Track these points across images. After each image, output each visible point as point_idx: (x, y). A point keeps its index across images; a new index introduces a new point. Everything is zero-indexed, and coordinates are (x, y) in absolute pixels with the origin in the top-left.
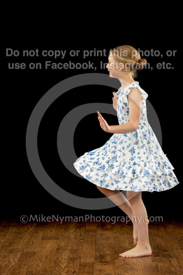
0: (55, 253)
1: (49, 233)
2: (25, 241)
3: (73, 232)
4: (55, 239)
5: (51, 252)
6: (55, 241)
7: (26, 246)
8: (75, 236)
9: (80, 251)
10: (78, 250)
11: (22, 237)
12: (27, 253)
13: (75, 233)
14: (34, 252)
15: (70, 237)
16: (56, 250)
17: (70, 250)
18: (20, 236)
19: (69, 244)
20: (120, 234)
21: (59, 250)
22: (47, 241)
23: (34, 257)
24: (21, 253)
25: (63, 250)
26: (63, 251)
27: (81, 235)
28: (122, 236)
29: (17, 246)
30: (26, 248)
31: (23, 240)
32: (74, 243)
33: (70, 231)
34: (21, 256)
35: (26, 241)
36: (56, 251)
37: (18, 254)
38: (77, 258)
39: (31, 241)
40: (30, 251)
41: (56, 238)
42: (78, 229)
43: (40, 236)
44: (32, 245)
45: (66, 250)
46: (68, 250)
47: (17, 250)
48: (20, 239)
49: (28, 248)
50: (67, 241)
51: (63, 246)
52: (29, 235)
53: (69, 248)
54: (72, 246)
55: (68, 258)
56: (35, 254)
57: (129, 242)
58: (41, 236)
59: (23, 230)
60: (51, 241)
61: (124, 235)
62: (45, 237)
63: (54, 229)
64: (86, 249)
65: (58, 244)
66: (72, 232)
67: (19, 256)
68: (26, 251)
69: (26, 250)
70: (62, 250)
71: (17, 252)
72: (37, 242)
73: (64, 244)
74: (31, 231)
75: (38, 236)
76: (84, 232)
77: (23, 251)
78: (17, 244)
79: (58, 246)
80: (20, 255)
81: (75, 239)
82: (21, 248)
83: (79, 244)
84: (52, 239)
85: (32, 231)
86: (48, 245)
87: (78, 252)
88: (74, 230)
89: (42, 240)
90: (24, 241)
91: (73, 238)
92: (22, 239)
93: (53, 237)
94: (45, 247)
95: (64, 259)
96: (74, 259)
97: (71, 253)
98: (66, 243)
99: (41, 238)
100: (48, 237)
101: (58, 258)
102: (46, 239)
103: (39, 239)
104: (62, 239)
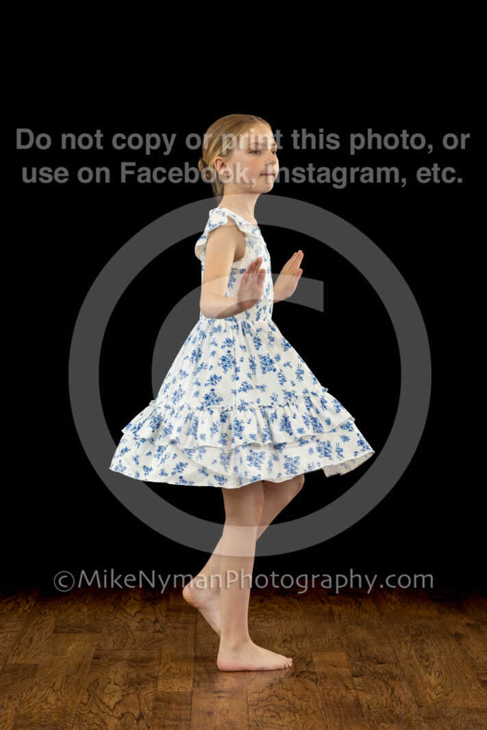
0: (89, 667)
1: (71, 617)
2: (9, 635)
3: (137, 613)
4: (89, 632)
5: (80, 666)
6: (91, 635)
7: (12, 649)
8: (142, 623)
9: (154, 663)
10: (150, 660)
12: (16, 668)
13: (140, 617)
14: (35, 665)
15: (129, 626)
16: (91, 659)
17: (128, 660)
19: (127, 644)
20: (260, 618)
21: (99, 659)
22: (69, 635)
23: (34, 677)
24: (1, 667)
25: (110, 660)
26: (111, 663)
27: (157, 621)
28: (263, 624)
30: (14, 655)
31: (5, 634)
32: (138, 641)
33: (128, 611)
35: (14, 635)
36: (91, 662)
38: (146, 680)
39: (26, 635)
40: (23, 662)
41: (91, 630)
42: (148, 604)
43: (48, 624)
44: (28, 647)
45: (117, 660)
46: (123, 660)
49: (19, 653)
50: (121, 637)
51: (110, 648)
52: (22, 621)
53: (127, 654)
54: (134, 649)
55: (123, 681)
56: (36, 669)
57: (284, 638)
58: (50, 625)
59: (5, 609)
60: (77, 637)
61: (270, 620)
62: (61, 627)
63: (85, 604)
64: (169, 657)
65: (95, 644)
66: (133, 613)
68: (13, 662)
69: (13, 660)
70: (106, 660)
72: (41, 639)
73: (112, 644)
74: (26, 611)
75: (43, 624)
76: (164, 614)
77: (6, 661)
79: (96, 649)
81: (142, 631)
83: (152, 644)
84: (80, 632)
85: (29, 611)
86: (70, 648)
87: (150, 664)
88: (137, 608)
89: (55, 635)
90: (6, 636)
91: (135, 627)
92: (1, 630)
93: (84, 625)
94: (64, 652)
95: (112, 683)
96: (139, 684)
97: (130, 667)
98: (117, 640)
99: (53, 628)
100: (69, 625)
101: (97, 680)
102: (64, 630)
103: (46, 630)
104: (107, 632)
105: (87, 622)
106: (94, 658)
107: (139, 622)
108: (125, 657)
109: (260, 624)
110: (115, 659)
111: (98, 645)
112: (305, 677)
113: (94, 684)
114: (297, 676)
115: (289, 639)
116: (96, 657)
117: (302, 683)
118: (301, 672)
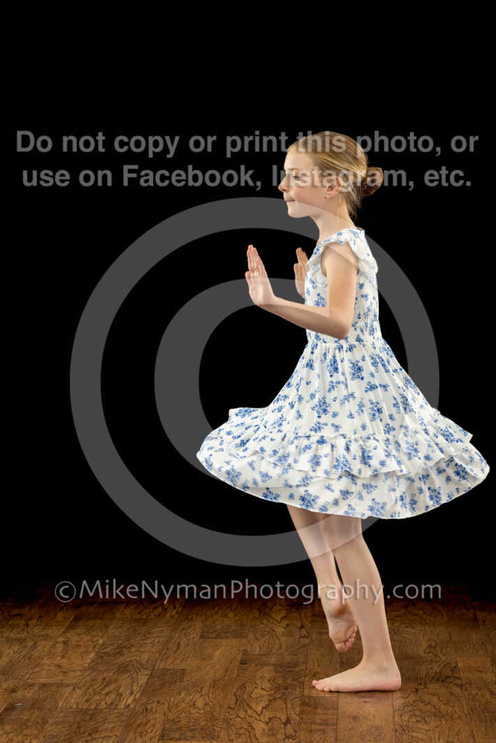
0: (236, 672)
1: (217, 623)
2: (157, 641)
3: (282, 618)
4: (235, 637)
5: (227, 671)
6: (237, 640)
7: (160, 655)
8: (288, 629)
9: (301, 668)
10: (296, 665)
11: (149, 633)
12: (164, 672)
13: (285, 622)
14: (183, 670)
15: (274, 631)
16: (238, 664)
17: (276, 665)
18: (144, 629)
19: (273, 650)
20: (404, 623)
21: (245, 664)
22: (216, 640)
23: (182, 682)
24: (149, 672)
25: (256, 665)
26: (257, 668)
27: (302, 627)
28: (408, 630)
29: (137, 656)
30: (161, 660)
31: (153, 639)
32: (284, 646)
33: (274, 615)
34: (148, 680)
35: (161, 640)
36: (238, 666)
37: (140, 674)
38: (292, 685)
39: (173, 641)
40: (171, 667)
41: (239, 635)
42: (294, 610)
43: (195, 629)
44: (175, 652)
45: (264, 664)
46: (270, 664)
47: (138, 666)
48: (143, 637)
49: (167, 658)
50: (267, 642)
51: (257, 653)
52: (169, 626)
53: (273, 660)
54: (281, 654)
55: (270, 686)
56: (184, 674)
57: (428, 644)
58: (198, 630)
59: (152, 614)
60: (224, 642)
61: (414, 625)
62: (208, 632)
63: (231, 610)
64: (316, 662)
65: (242, 649)
66: (279, 618)
67: (143, 679)
68: (161, 667)
69: (161, 665)
70: (254, 665)
71: (138, 669)
72: (188, 645)
73: (258, 649)
74: (173, 617)
75: (190, 629)
76: (310, 620)
77: (154, 667)
78: (139, 651)
79: (243, 654)
80: (147, 677)
81: (287, 635)
82: (149, 659)
83: (298, 649)
84: (226, 637)
85: (176, 616)
86: (218, 653)
87: (297, 669)
88: (283, 613)
89: (201, 640)
90: (154, 641)
91: (281, 633)
92: (148, 636)
93: (230, 630)
94: (211, 657)
95: (259, 687)
96: (286, 689)
97: (277, 672)
98: (263, 646)
99: (199, 634)
100: (216, 631)
101: (244, 684)
102: (210, 636)
103: (192, 636)
104: (254, 637)
105: (234, 628)
106: (241, 663)
107: (285, 628)
108: (272, 662)
109: (405, 630)
110: (261, 665)
111: (245, 650)
112: (450, 683)
113: (241, 689)
114: (442, 681)
115: (433, 645)
116: (243, 662)
117: (447, 688)
118: (448, 677)
